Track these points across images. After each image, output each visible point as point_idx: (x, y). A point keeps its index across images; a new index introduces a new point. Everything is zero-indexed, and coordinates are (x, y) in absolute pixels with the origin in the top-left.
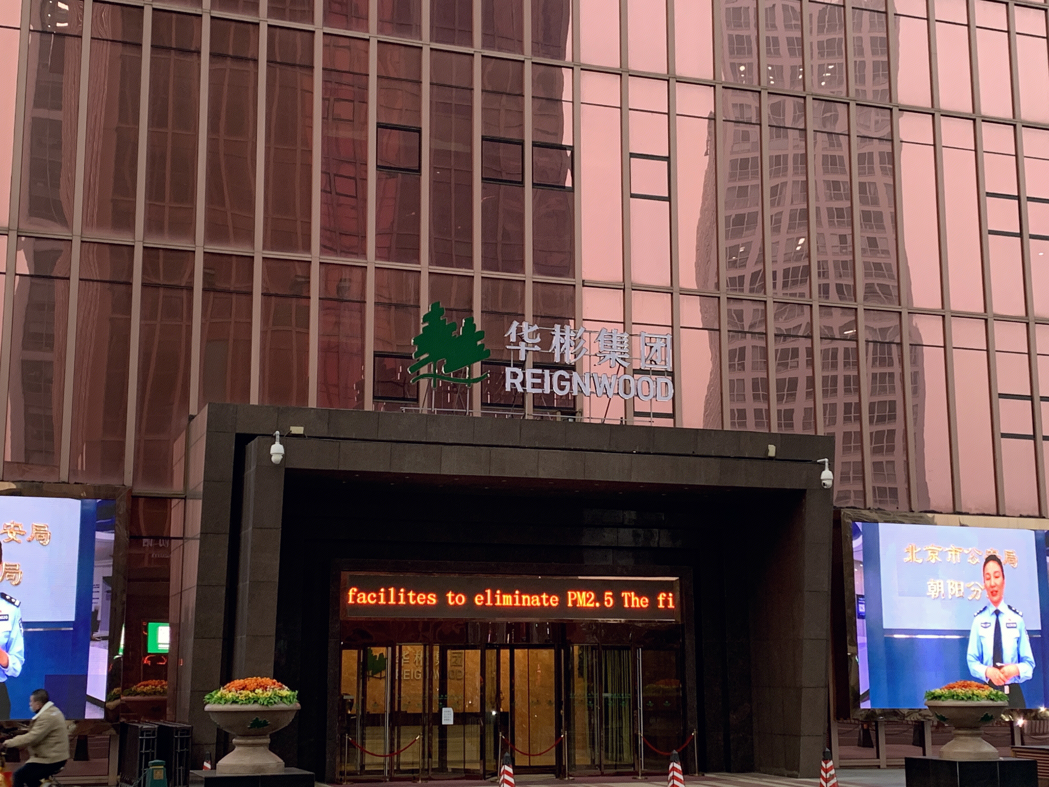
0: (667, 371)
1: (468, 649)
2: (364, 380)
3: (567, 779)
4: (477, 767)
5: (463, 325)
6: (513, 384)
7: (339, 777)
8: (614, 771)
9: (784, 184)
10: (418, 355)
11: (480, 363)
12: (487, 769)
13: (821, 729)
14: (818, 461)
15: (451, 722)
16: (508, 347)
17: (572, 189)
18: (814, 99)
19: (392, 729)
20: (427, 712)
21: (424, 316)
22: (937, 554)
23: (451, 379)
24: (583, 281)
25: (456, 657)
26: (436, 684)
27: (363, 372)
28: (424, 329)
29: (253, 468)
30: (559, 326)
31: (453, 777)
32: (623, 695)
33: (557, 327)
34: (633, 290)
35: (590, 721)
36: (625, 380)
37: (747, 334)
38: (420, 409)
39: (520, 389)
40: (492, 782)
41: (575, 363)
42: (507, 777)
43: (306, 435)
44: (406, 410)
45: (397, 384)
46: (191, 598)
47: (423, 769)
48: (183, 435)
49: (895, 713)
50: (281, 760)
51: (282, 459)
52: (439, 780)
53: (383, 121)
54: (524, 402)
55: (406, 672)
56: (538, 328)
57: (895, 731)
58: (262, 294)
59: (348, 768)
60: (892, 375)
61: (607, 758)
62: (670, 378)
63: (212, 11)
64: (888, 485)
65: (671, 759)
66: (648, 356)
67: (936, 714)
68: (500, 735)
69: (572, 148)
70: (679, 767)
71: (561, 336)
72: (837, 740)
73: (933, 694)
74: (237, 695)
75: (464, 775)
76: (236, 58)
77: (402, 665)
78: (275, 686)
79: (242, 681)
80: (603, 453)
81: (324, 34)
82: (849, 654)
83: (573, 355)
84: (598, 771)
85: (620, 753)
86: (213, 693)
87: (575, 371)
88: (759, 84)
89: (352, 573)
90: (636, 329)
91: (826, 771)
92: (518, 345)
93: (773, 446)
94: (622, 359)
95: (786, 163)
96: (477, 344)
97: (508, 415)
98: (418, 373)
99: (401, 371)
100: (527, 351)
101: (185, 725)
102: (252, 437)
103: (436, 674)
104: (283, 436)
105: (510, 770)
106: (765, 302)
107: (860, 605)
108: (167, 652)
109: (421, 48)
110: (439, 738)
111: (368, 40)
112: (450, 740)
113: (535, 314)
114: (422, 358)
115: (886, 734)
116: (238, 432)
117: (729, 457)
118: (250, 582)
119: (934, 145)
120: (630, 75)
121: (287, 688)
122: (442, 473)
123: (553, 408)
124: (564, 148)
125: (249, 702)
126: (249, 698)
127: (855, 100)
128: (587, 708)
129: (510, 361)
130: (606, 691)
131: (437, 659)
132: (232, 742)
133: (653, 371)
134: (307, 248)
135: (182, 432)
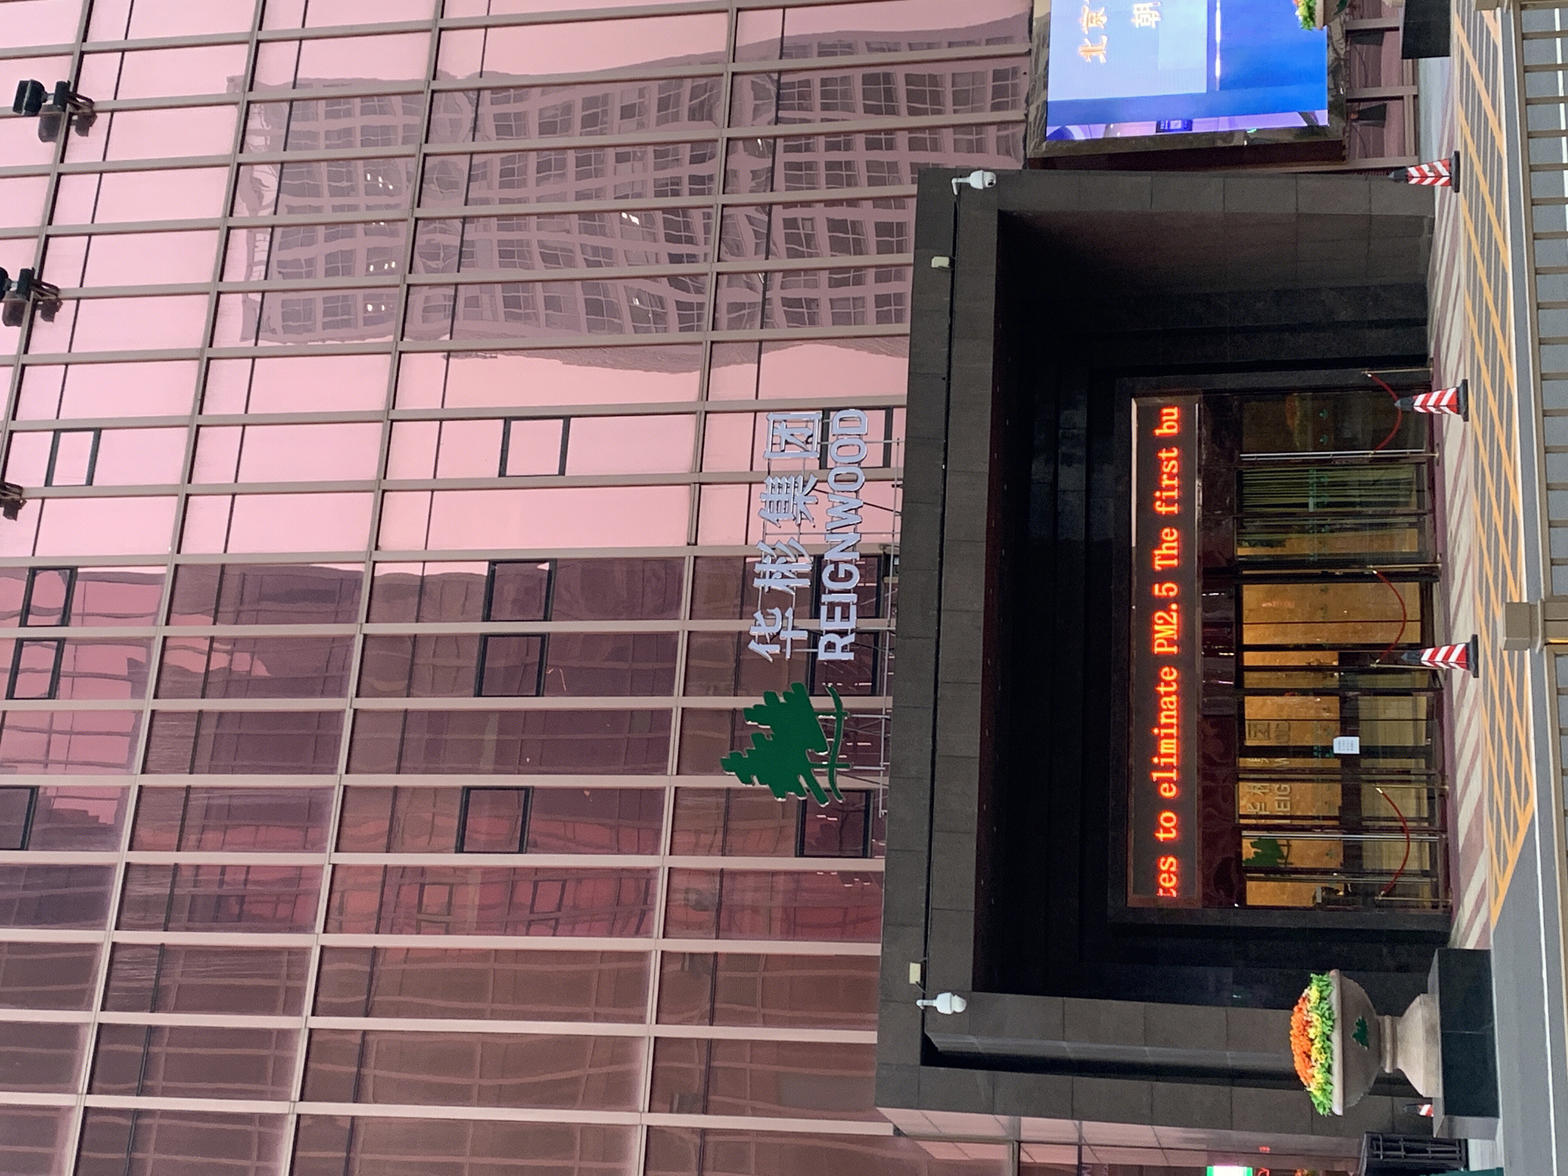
0: (823, 418)
1: (1243, 714)
2: (839, 872)
3: (1440, 565)
4: (1423, 700)
5: (756, 724)
6: (844, 648)
7: (1441, 909)
8: (1427, 495)
9: (541, 244)
10: (800, 791)
11: (811, 698)
12: (1425, 686)
13: (1359, 183)
14: (956, 193)
15: (1356, 740)
16: (788, 657)
17: (553, 562)
18: (419, 206)
19: (1367, 830)
20: (1339, 777)
21: (743, 782)
22: (1094, 15)
23: (837, 741)
24: (689, 544)
25: (1255, 733)
26: (1298, 762)
27: (827, 873)
28: (761, 783)
29: (972, 1039)
30: (756, 580)
31: (1438, 740)
32: (1310, 481)
33: (758, 583)
34: (701, 471)
35: (1351, 529)
36: (836, 481)
37: (767, 297)
38: (881, 787)
39: (851, 638)
40: (1445, 679)
41: (810, 556)
42: (1439, 657)
43: (922, 960)
44: (883, 809)
45: (843, 821)
46: (1171, 1135)
47: (1428, 783)
48: (924, 1145)
49: (1334, 72)
50: (1418, 999)
51: (959, 996)
52: (1444, 757)
53: (453, 841)
54: (870, 633)
55: (1279, 807)
56: (759, 612)
57: (1360, 73)
58: (711, 1024)
59: (1426, 896)
60: (824, 82)
61: (1407, 504)
62: (832, 414)
63: (293, 1099)
64: (990, 84)
65: (1408, 409)
66: (801, 447)
67: (1336, 14)
68: (1375, 666)
69: (493, 563)
70: (1421, 398)
71: (770, 577)
72: (1375, 159)
73: (1305, 19)
74: (1319, 1066)
75: (1436, 721)
76: (361, 1061)
77: (1268, 813)
78: (1304, 1008)
79: (1296, 1058)
80: (946, 515)
81: (325, 931)
82: (1246, 143)
83: (800, 559)
84: (1428, 518)
85: (1399, 484)
86: (1316, 1102)
87: (822, 556)
88: (397, 286)
89: (1130, 890)
90: (760, 466)
91: (1424, 177)
92: (786, 641)
93: (933, 261)
94: (804, 486)
95: (510, 242)
96: (783, 704)
97: (888, 656)
98: (827, 790)
99: (824, 816)
100: (794, 628)
101: (1364, 1143)
102: (926, 1042)
103: (1282, 762)
104: (924, 995)
105: (1428, 652)
106: (718, 274)
107: (1172, 127)
108: (1251, 1169)
109: (345, 787)
110: (1378, 758)
111: (334, 866)
112: (1383, 740)
113: (738, 616)
114: (805, 785)
115: (1366, 86)
116: (919, 1062)
117: (951, 326)
118: (1146, 1045)
119: (486, 27)
120: (385, 478)
121: (1306, 991)
122: (978, 755)
123: (878, 587)
124: (492, 574)
125: (1329, 1047)
126: (1322, 1047)
127: (421, 145)
128: (1331, 535)
129: (808, 653)
130: (1306, 505)
131: (1259, 760)
132: (1390, 1074)
133: (822, 440)
134: (642, 956)
135: (917, 1145)
